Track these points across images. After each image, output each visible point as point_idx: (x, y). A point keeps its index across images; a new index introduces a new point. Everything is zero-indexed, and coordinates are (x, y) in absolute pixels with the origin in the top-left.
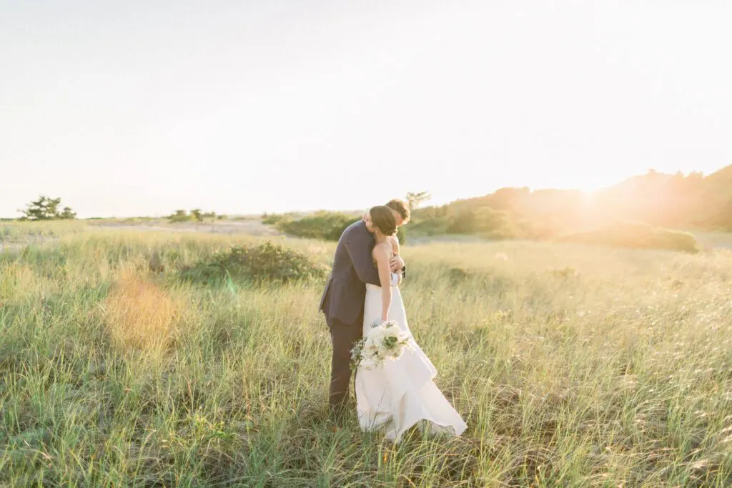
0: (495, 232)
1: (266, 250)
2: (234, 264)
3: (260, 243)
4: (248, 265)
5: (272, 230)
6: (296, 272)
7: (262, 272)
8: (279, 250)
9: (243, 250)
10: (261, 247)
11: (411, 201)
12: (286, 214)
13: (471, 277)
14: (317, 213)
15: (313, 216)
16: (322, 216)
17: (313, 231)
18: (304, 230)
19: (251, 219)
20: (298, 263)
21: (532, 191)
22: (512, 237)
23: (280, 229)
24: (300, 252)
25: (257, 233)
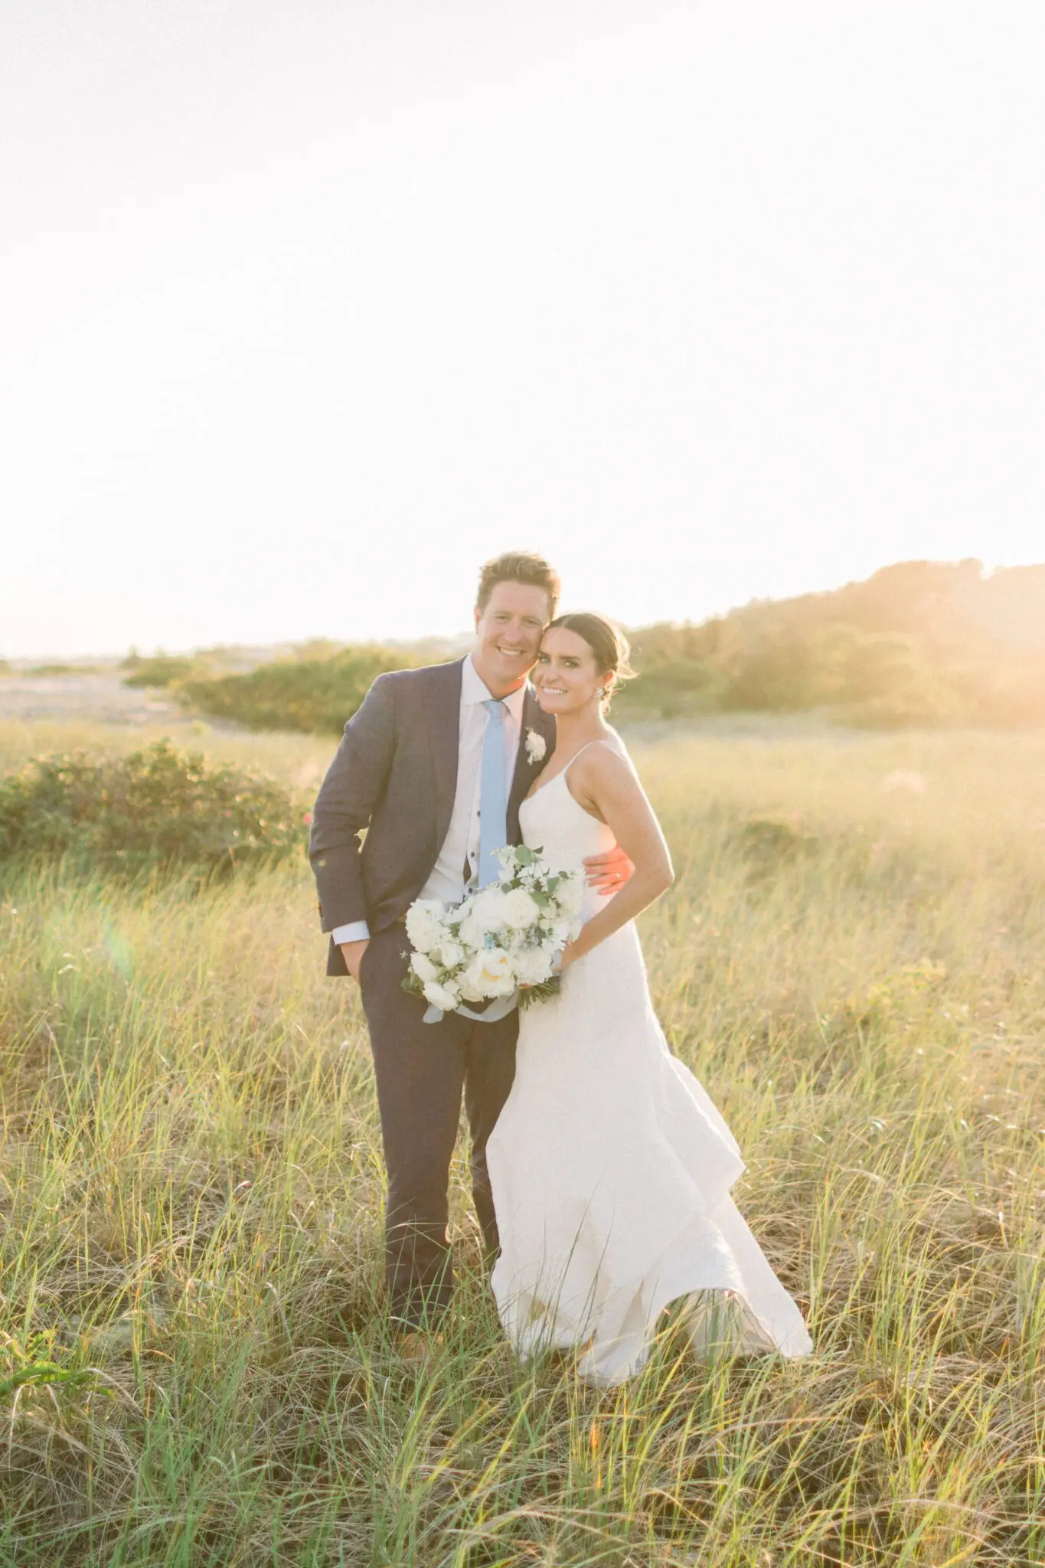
0: (876, 703)
1: (154, 769)
2: (49, 816)
3: (130, 750)
4: (93, 819)
5: (162, 707)
6: (252, 840)
7: (139, 840)
8: (194, 769)
9: (77, 771)
10: (136, 761)
12: (201, 653)
13: (812, 848)
14: (298, 649)
15: (291, 659)
16: (324, 657)
17: (293, 707)
18: (266, 706)
19: (88, 669)
20: (260, 811)
21: (987, 572)
22: (928, 721)
23: (184, 703)
24: (264, 774)
25: (118, 718)
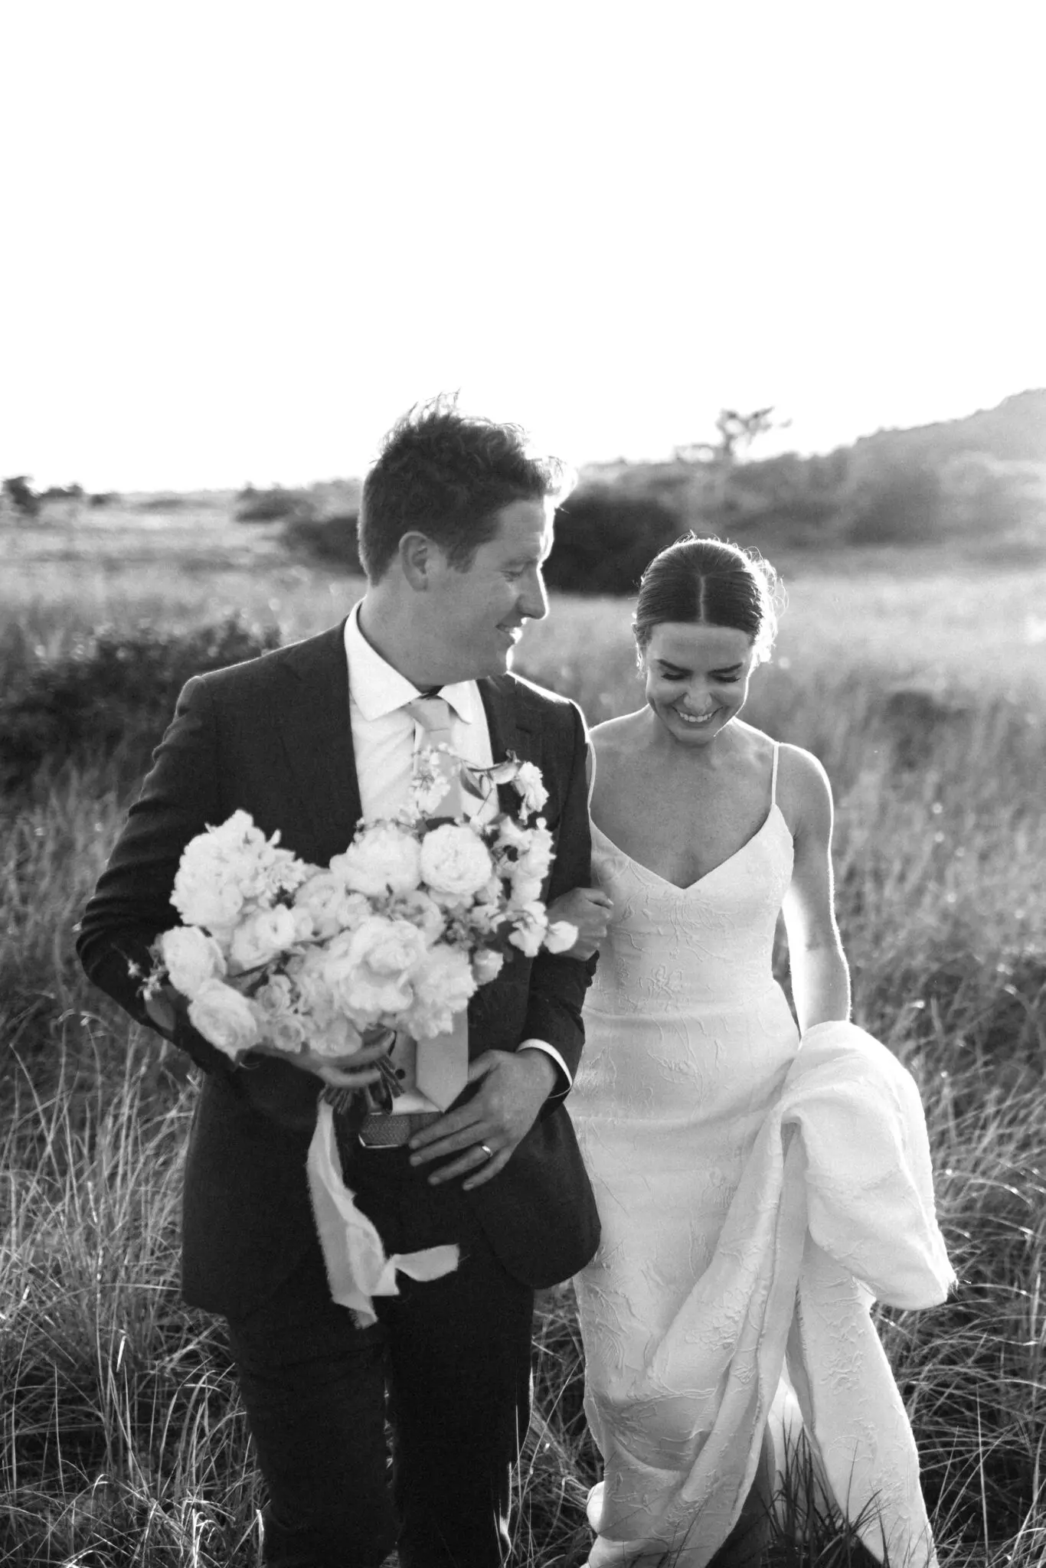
11: (730, 438)
13: (961, 721)
